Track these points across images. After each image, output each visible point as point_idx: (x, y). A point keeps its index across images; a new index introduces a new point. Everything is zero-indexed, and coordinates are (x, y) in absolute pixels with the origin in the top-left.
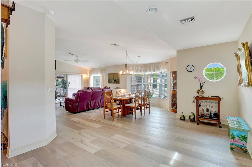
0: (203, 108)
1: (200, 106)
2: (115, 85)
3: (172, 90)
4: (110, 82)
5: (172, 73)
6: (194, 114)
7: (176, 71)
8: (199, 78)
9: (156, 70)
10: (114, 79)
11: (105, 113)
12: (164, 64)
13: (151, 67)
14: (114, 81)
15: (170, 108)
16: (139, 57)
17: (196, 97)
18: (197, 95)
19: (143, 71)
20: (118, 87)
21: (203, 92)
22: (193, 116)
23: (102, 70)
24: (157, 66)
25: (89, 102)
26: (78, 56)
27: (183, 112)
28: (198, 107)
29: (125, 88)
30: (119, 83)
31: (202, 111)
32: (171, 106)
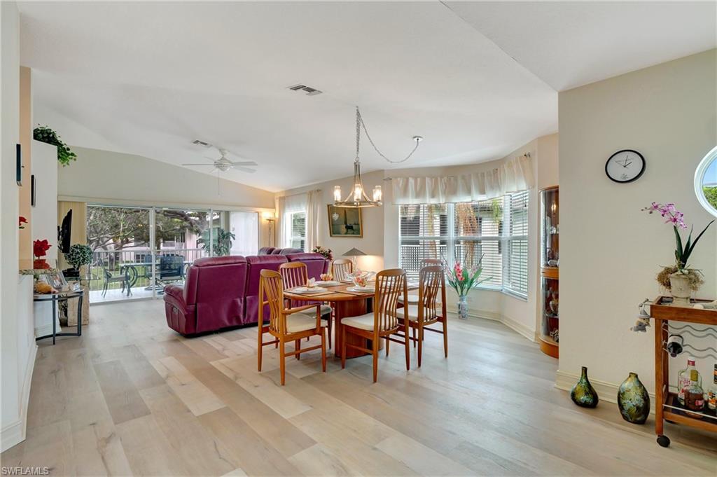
0: (693, 363)
1: (677, 349)
2: (347, 243)
3: (547, 265)
4: (334, 231)
5: (545, 194)
6: (641, 384)
7: (558, 187)
8: (673, 210)
9: (487, 189)
10: (346, 223)
11: (263, 347)
12: (517, 162)
13: (470, 175)
14: (345, 230)
15: (537, 334)
16: (418, 137)
17: (652, 306)
18: (662, 295)
19: (444, 193)
20: (354, 249)
21: (693, 280)
22: (638, 397)
23: (311, 193)
24: (492, 173)
25: (239, 300)
26: (224, 150)
27: (585, 370)
28: (666, 354)
29: (379, 252)
30: (362, 237)
31: (687, 376)
32: (542, 330)
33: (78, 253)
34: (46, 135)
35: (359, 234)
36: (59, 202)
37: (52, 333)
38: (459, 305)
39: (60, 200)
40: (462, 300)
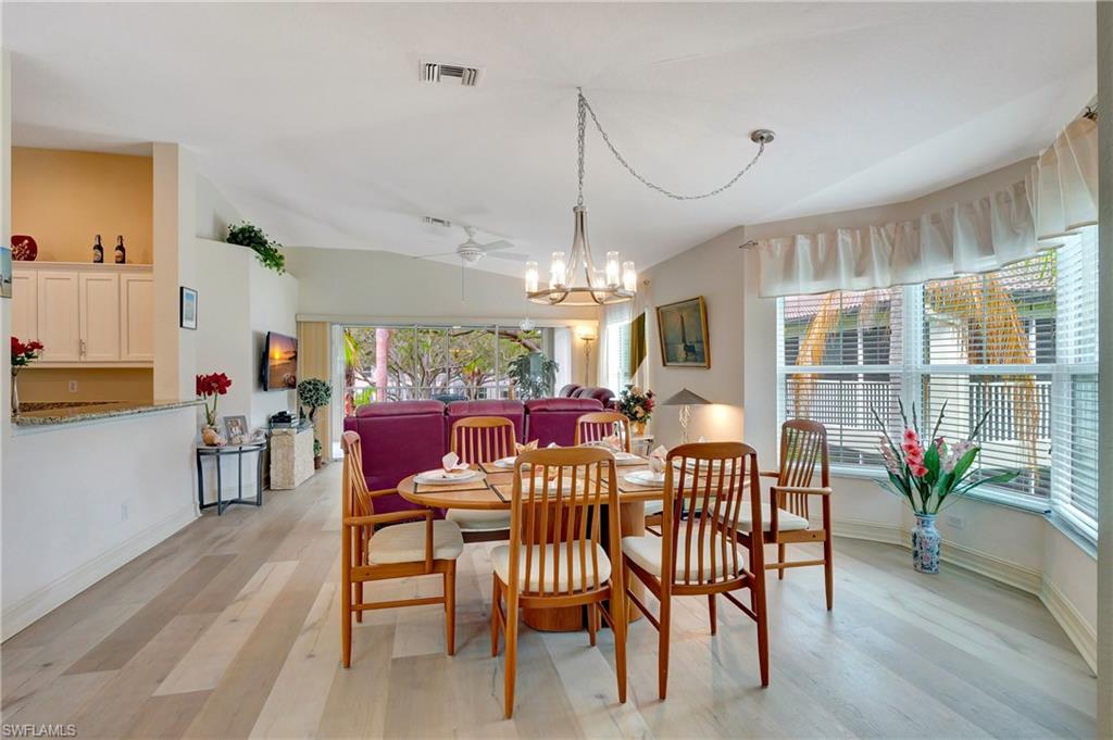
4: (668, 356)
10: (684, 341)
14: (684, 355)
20: (684, 392)
26: (471, 227)
30: (709, 367)
33: (310, 390)
34: (247, 235)
35: (703, 361)
36: (298, 323)
37: (217, 501)
38: (915, 536)
39: (299, 319)
40: (923, 524)
